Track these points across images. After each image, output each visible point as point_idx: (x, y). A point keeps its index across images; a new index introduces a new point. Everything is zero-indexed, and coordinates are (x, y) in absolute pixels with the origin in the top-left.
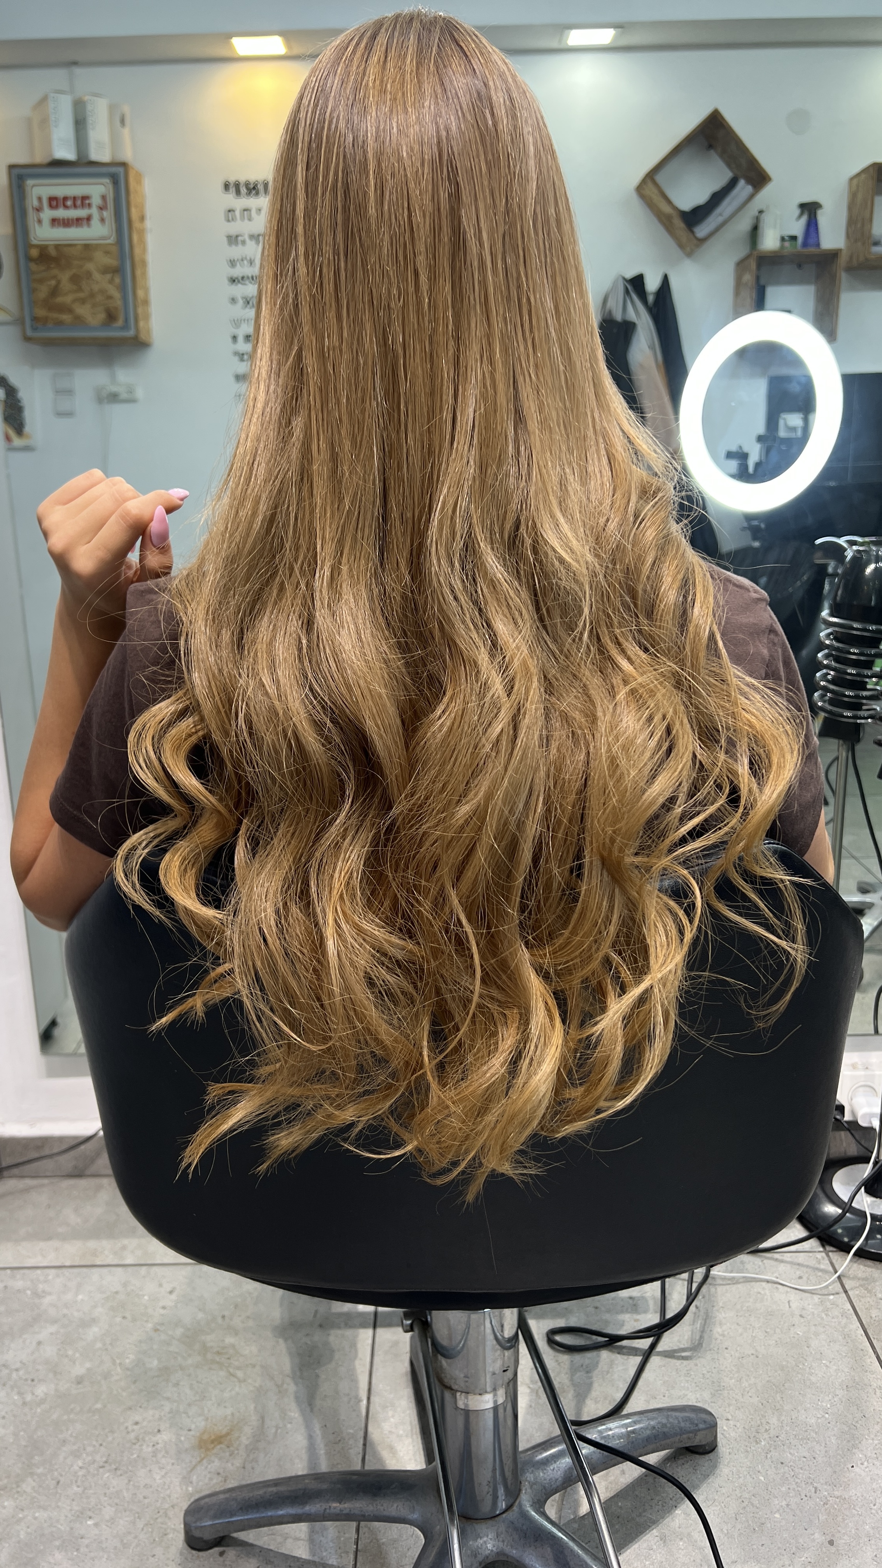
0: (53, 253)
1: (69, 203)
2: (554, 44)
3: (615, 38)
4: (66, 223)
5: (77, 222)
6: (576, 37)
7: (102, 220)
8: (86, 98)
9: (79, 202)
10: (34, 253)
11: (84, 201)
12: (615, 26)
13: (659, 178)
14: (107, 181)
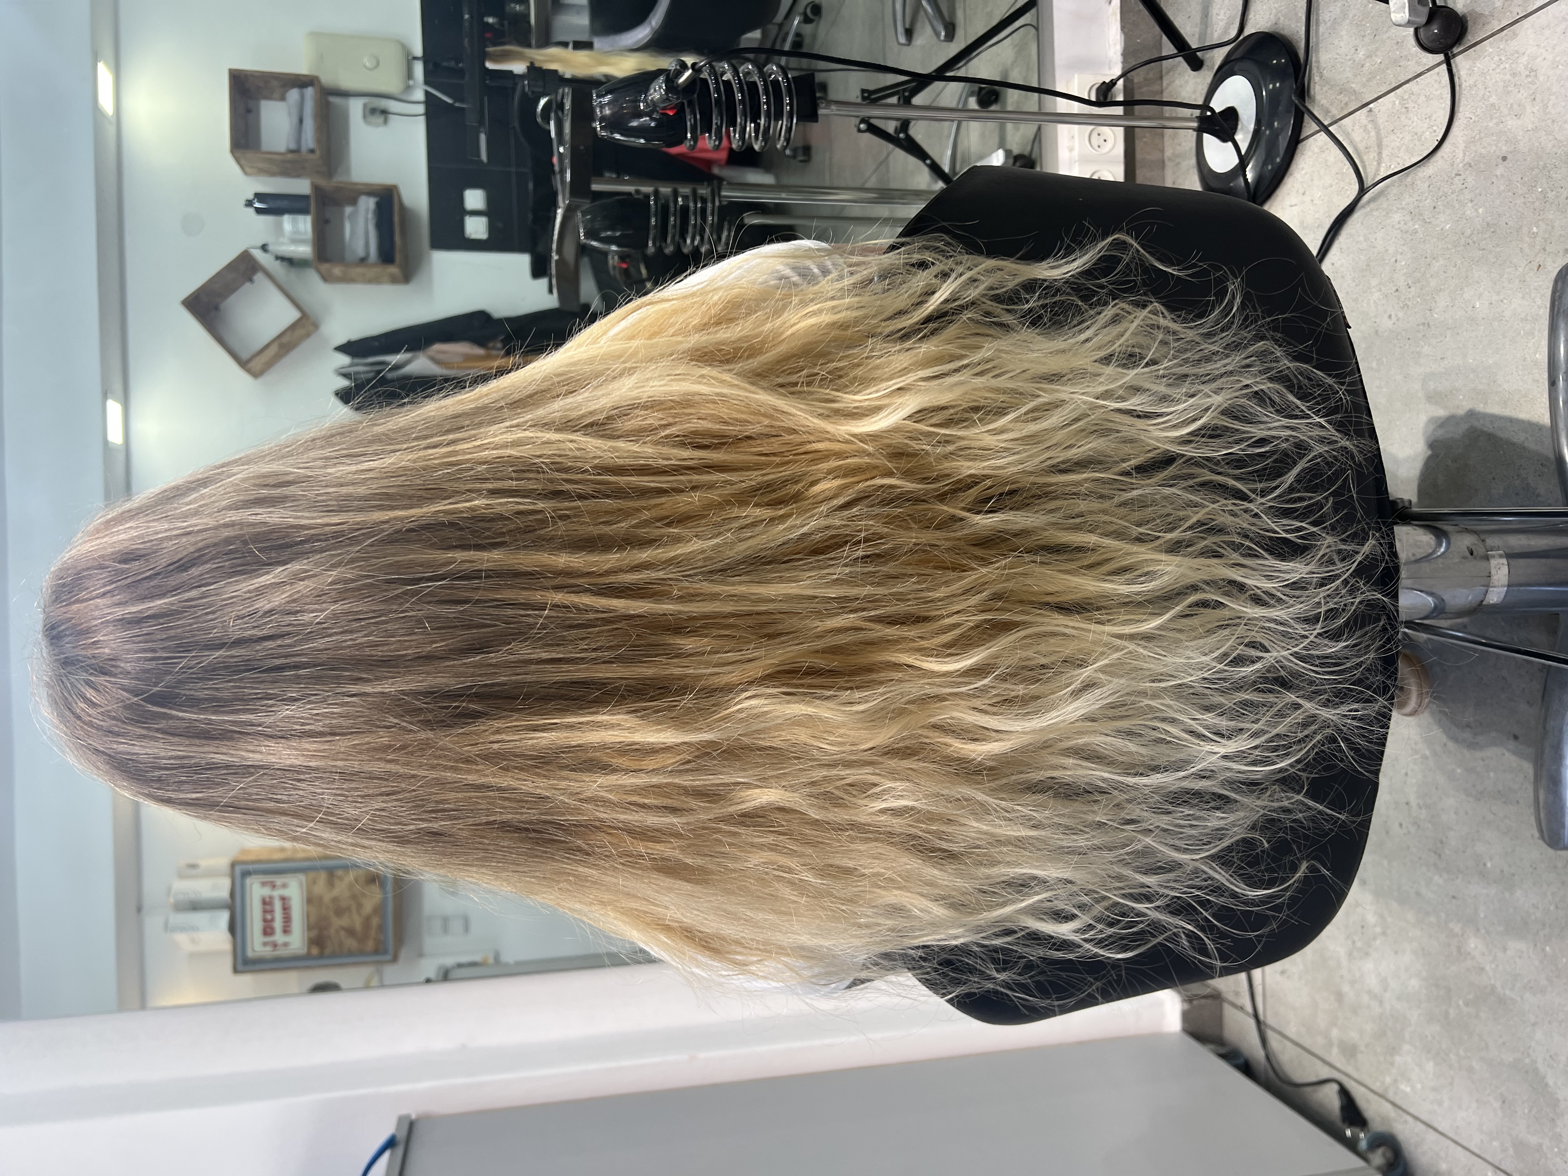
0: (314, 933)
1: (269, 917)
2: (121, 457)
3: (115, 400)
4: (287, 919)
5: (286, 909)
6: (115, 436)
7: (284, 886)
8: (172, 900)
9: (268, 907)
10: (315, 951)
11: (267, 903)
12: (105, 397)
13: (245, 356)
14: (248, 881)
